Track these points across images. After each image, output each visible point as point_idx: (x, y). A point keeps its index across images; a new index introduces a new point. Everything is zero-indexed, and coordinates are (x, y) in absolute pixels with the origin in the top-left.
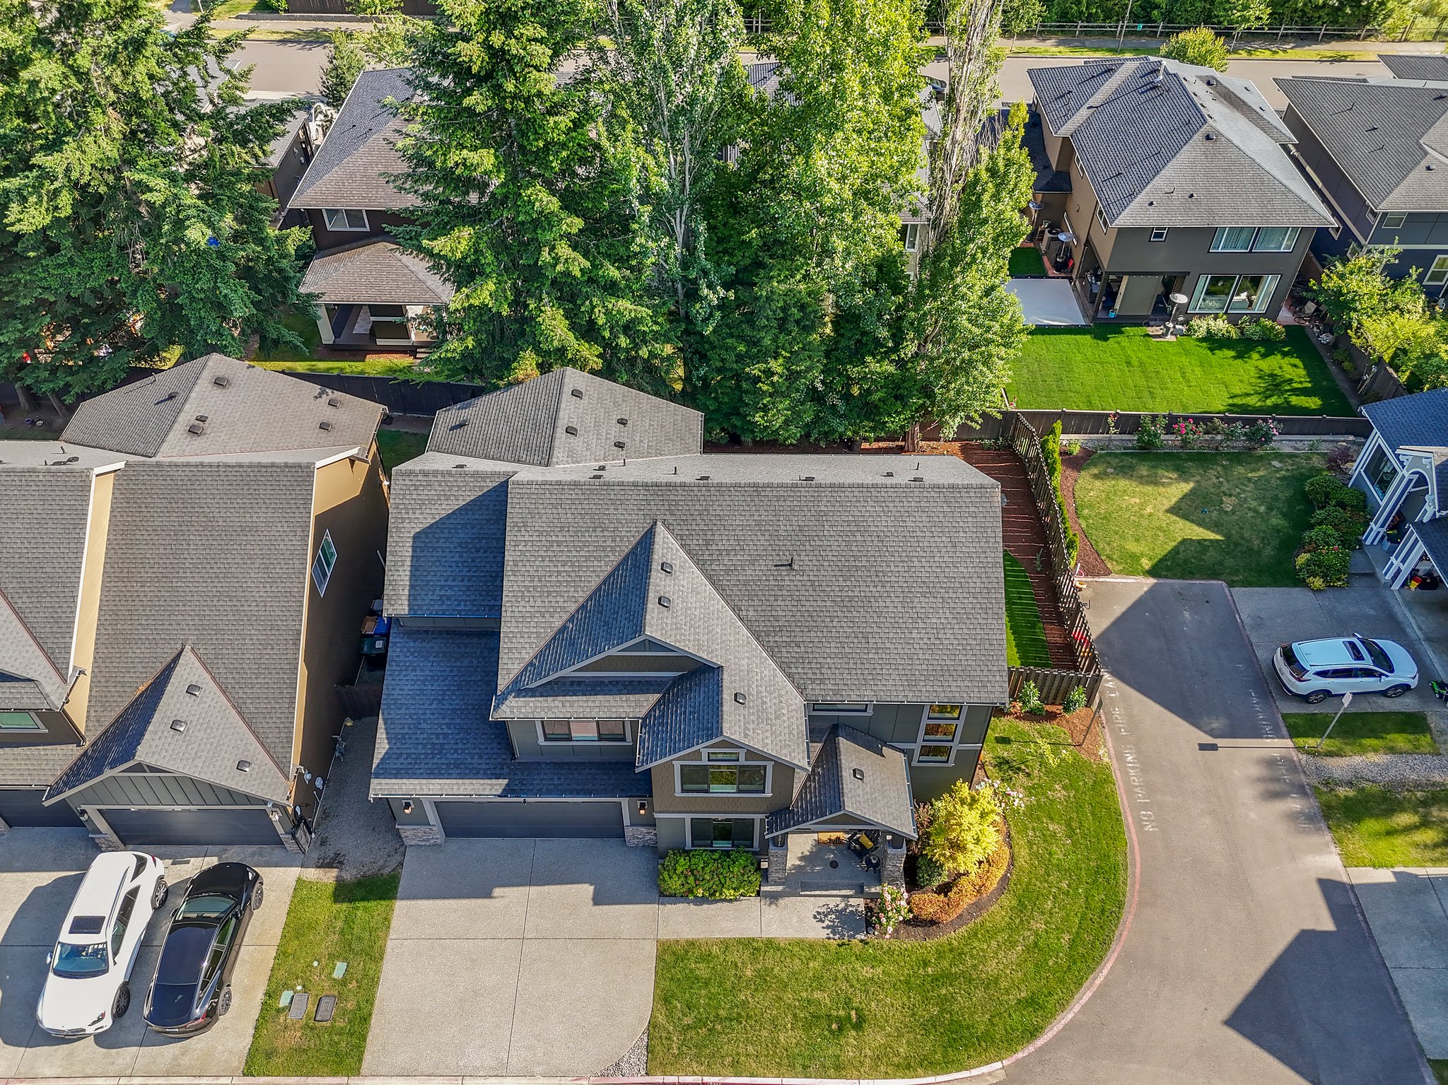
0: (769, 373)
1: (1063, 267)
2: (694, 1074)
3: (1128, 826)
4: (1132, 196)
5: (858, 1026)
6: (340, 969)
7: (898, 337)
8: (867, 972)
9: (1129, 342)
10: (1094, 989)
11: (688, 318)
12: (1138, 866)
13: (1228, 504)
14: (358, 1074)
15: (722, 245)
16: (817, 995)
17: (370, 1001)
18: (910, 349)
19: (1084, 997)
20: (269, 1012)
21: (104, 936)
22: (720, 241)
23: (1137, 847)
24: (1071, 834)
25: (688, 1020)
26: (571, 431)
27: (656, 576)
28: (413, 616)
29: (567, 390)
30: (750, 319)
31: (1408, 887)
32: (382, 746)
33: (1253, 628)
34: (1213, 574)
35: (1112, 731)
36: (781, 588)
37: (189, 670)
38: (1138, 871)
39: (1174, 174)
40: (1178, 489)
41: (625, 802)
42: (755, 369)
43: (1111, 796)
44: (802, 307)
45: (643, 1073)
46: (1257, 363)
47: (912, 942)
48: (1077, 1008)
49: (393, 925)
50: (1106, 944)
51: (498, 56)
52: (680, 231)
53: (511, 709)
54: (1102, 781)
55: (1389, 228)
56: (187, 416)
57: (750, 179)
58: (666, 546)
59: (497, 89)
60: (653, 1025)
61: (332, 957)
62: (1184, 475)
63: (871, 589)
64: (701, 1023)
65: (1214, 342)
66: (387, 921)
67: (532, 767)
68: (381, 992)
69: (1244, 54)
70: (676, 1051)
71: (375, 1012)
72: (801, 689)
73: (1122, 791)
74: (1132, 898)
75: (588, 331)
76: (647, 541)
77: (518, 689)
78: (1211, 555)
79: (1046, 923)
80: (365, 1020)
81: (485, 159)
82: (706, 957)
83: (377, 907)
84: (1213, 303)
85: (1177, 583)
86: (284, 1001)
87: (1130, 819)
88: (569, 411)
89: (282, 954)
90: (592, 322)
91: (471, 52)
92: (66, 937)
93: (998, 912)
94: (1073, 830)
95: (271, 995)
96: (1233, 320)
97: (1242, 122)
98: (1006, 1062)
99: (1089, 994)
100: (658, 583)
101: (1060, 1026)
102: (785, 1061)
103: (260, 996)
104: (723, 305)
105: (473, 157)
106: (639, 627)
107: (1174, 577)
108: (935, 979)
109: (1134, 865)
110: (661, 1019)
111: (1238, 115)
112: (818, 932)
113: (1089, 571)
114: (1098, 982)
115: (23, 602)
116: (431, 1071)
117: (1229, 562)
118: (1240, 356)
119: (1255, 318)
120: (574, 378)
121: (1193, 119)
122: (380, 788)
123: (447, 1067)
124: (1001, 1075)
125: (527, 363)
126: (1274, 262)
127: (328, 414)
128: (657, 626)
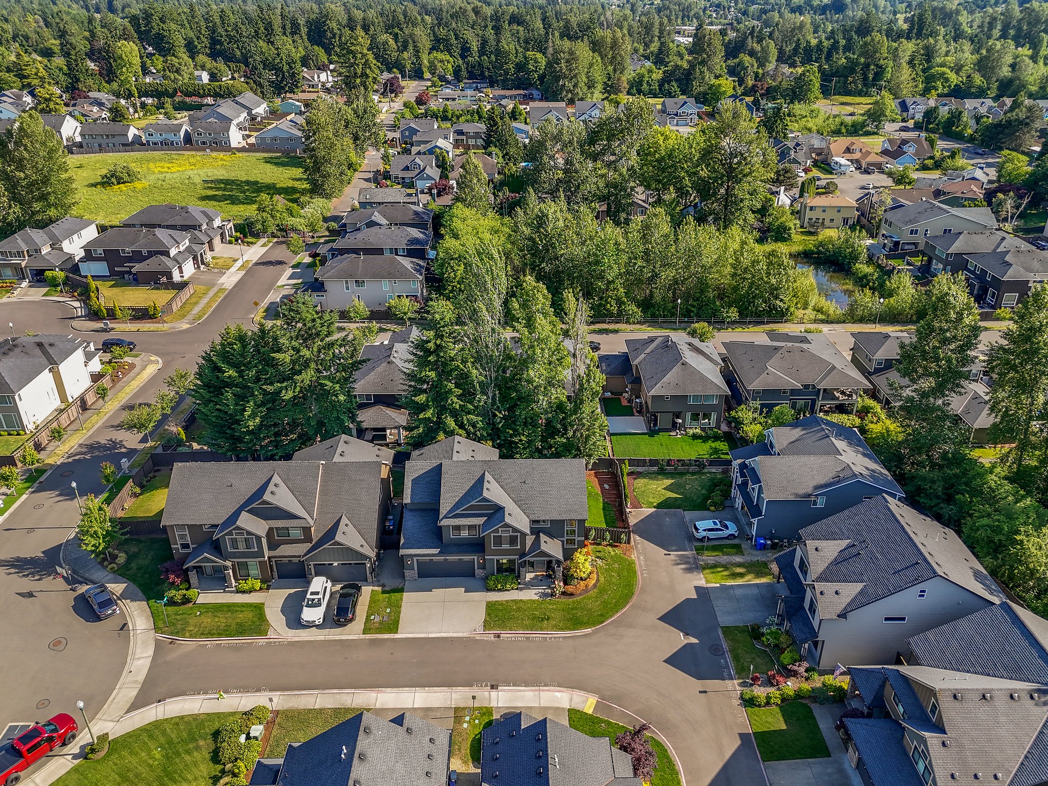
0: (521, 440)
1: (640, 412)
3: (638, 575)
4: (656, 384)
5: (548, 619)
6: (388, 610)
7: (566, 429)
8: (551, 607)
9: (662, 437)
10: (622, 613)
11: (494, 424)
12: (640, 584)
13: (688, 487)
14: (397, 633)
15: (504, 398)
16: (535, 612)
17: (399, 617)
18: (571, 433)
19: (619, 614)
20: (368, 619)
21: (320, 596)
22: (504, 397)
23: (640, 580)
24: (619, 575)
25: (496, 619)
26: (458, 452)
27: (486, 483)
28: (412, 503)
29: (456, 442)
30: (514, 422)
31: (723, 588)
32: (402, 541)
33: (689, 522)
34: (678, 507)
35: (637, 551)
36: (522, 488)
37: (344, 520)
38: (640, 586)
39: (670, 377)
40: (668, 482)
41: (476, 558)
42: (516, 439)
43: (634, 567)
44: (532, 418)
45: (483, 630)
46: (711, 444)
47: (565, 600)
50: (627, 602)
51: (439, 347)
52: (490, 395)
53: (444, 522)
54: (631, 564)
55: (756, 395)
56: (339, 451)
57: (513, 379)
58: (488, 476)
59: (438, 355)
60: (485, 620)
61: (386, 608)
62: (672, 478)
63: (548, 488)
64: (500, 619)
65: (695, 437)
66: (402, 599)
67: (448, 545)
68: (402, 615)
69: (730, 330)
70: (492, 625)
71: (400, 619)
72: (528, 517)
73: (638, 566)
74: (637, 591)
75: (462, 426)
76: (482, 477)
77: (445, 517)
78: (679, 502)
79: (608, 596)
80: (398, 621)
81: (433, 374)
82: (502, 604)
83: (397, 595)
84: (694, 423)
85: (665, 510)
86: (372, 617)
87: (639, 573)
88: (457, 447)
89: (369, 607)
90: (462, 423)
91: (431, 345)
92: (308, 596)
93: (593, 593)
95: (368, 617)
96: (702, 429)
97: (701, 358)
98: (593, 628)
100: (486, 485)
101: (611, 621)
102: (525, 627)
103: (365, 616)
104: (505, 417)
105: (430, 374)
106: (482, 494)
107: (665, 508)
108: (572, 609)
110: (488, 619)
111: (700, 356)
112: (536, 598)
113: (634, 507)
114: (623, 611)
115: (301, 498)
116: (419, 633)
117: (685, 504)
118: (704, 442)
119: (711, 429)
120: (457, 438)
121: (678, 357)
122: (403, 552)
123: (424, 631)
124: (590, 631)
125: (441, 436)
126: (713, 408)
127: (378, 452)
128: (486, 494)
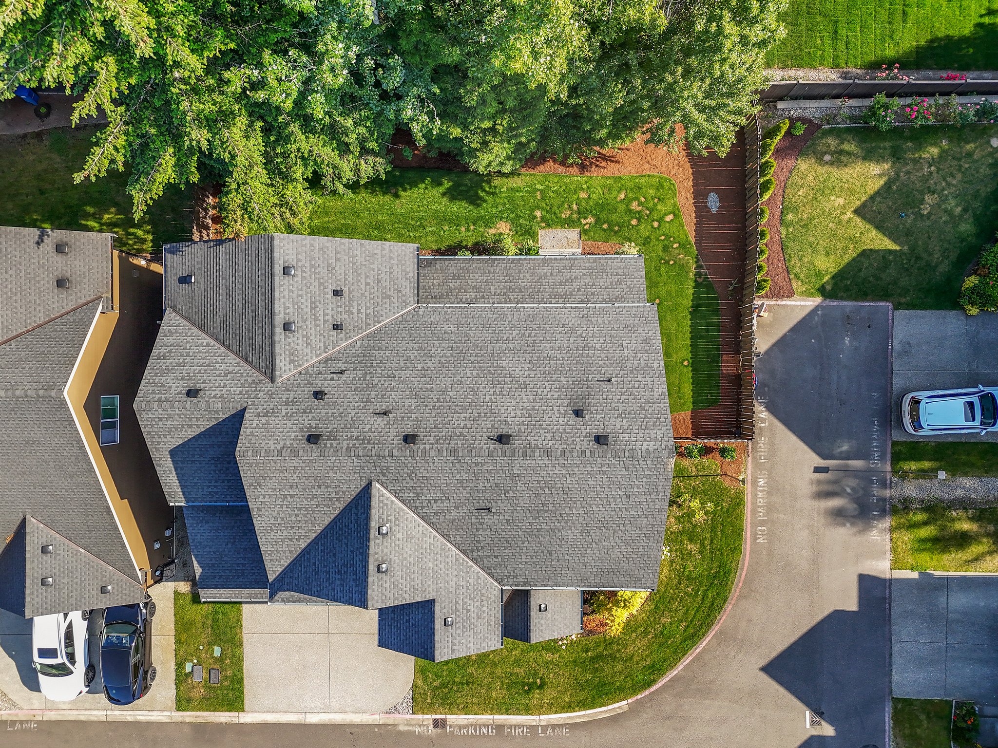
2: (441, 714)
3: (746, 539)
5: (541, 687)
6: (217, 652)
10: (694, 655)
12: (745, 569)
13: (928, 205)
14: (244, 711)
16: (516, 670)
17: (241, 671)
19: (688, 660)
23: (748, 555)
24: (703, 550)
25: (436, 683)
26: (288, 328)
27: (374, 545)
28: (191, 506)
31: (927, 586)
33: (899, 354)
34: (885, 296)
35: (754, 458)
36: (481, 523)
37: (37, 534)
38: (744, 573)
43: (740, 517)
45: (411, 712)
48: (681, 667)
49: (244, 624)
50: (709, 626)
60: (415, 686)
61: (211, 644)
63: (556, 524)
64: (443, 685)
66: (239, 622)
68: (246, 665)
70: (429, 701)
71: (245, 677)
72: (499, 581)
73: (749, 510)
74: (735, 593)
76: (363, 498)
79: (672, 617)
80: (240, 681)
83: (231, 613)
85: (848, 304)
87: (749, 534)
88: (284, 300)
89: (178, 642)
94: (704, 547)
98: (630, 701)
99: (690, 658)
101: (668, 679)
102: (495, 707)
103: (173, 667)
107: (849, 298)
108: (592, 658)
109: (742, 569)
110: (420, 682)
114: (698, 651)
116: (285, 710)
123: (294, 707)
124: (626, 708)
128: (377, 595)
